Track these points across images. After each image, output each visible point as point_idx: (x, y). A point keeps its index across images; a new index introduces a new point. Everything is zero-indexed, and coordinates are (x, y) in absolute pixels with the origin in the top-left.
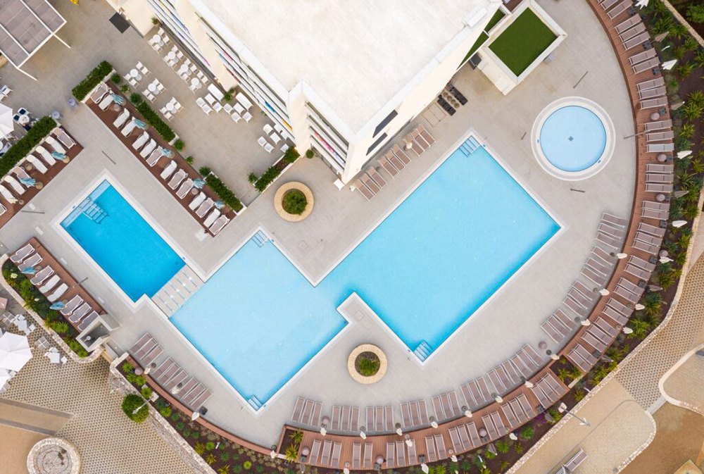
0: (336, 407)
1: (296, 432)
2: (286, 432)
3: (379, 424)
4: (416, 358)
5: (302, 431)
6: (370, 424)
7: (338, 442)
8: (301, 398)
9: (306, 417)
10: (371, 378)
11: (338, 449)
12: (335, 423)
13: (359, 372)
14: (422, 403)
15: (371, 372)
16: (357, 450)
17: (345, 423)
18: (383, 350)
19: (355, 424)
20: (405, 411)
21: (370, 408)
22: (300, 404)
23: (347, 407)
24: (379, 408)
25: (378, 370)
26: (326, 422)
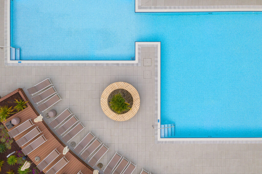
0: (69, 111)
1: (23, 101)
2: (16, 94)
3: (88, 152)
4: (159, 130)
5: (28, 104)
6: (81, 146)
7: (45, 137)
8: (50, 81)
9: (41, 97)
10: (114, 114)
11: (40, 141)
12: (58, 121)
13: (109, 102)
14: (133, 166)
15: (117, 110)
16: (53, 155)
17: (64, 128)
18: (141, 102)
19: (70, 135)
20: (115, 160)
21: (92, 135)
22: (45, 84)
23: (76, 118)
24: (99, 141)
25: (124, 113)
26: (51, 114)
